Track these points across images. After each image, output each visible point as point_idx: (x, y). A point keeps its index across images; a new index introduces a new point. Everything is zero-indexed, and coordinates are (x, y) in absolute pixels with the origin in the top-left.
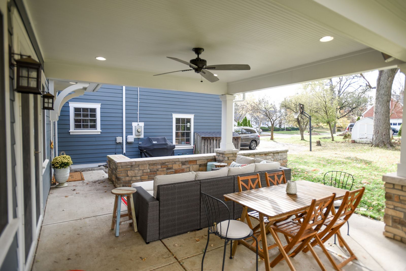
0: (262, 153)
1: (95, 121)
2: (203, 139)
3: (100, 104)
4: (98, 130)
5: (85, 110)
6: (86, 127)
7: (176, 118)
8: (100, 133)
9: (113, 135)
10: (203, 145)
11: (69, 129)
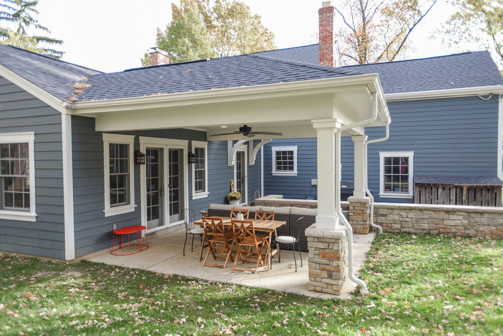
0: (437, 209)
1: (292, 163)
2: (417, 186)
3: (297, 146)
4: (295, 172)
5: (284, 153)
6: (285, 168)
7: (385, 158)
8: (296, 175)
9: (309, 177)
10: (418, 195)
11: (272, 171)
